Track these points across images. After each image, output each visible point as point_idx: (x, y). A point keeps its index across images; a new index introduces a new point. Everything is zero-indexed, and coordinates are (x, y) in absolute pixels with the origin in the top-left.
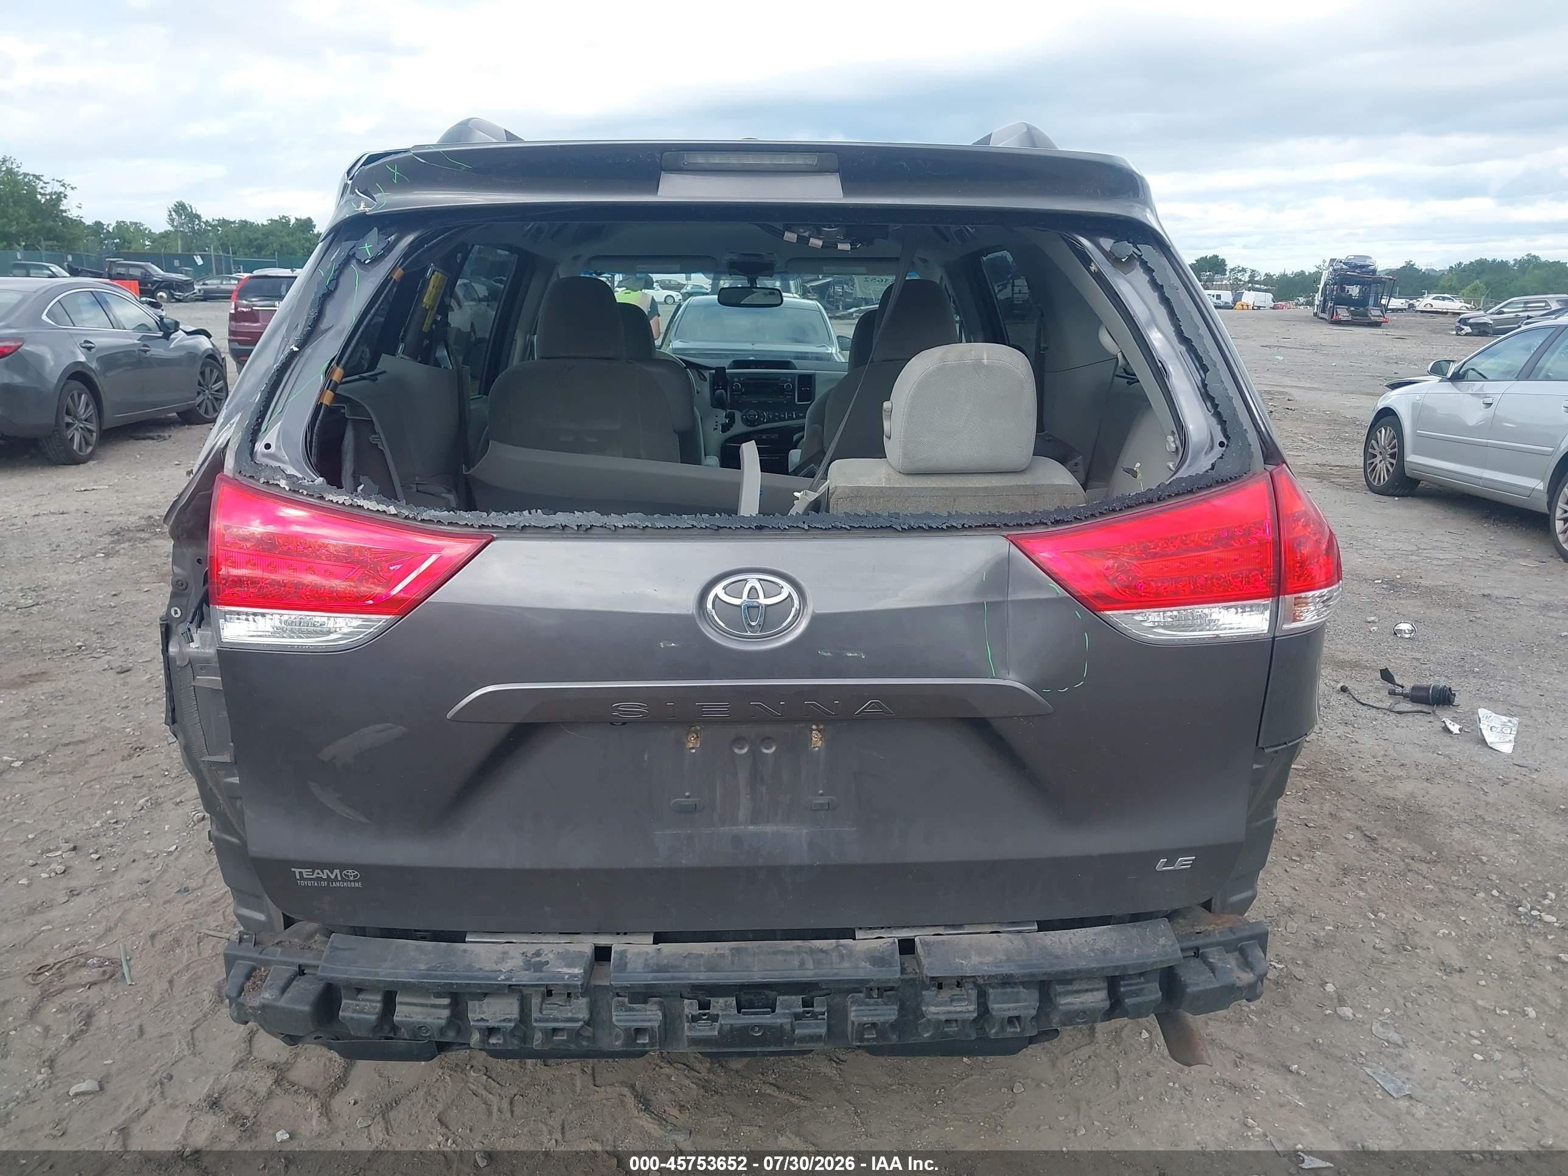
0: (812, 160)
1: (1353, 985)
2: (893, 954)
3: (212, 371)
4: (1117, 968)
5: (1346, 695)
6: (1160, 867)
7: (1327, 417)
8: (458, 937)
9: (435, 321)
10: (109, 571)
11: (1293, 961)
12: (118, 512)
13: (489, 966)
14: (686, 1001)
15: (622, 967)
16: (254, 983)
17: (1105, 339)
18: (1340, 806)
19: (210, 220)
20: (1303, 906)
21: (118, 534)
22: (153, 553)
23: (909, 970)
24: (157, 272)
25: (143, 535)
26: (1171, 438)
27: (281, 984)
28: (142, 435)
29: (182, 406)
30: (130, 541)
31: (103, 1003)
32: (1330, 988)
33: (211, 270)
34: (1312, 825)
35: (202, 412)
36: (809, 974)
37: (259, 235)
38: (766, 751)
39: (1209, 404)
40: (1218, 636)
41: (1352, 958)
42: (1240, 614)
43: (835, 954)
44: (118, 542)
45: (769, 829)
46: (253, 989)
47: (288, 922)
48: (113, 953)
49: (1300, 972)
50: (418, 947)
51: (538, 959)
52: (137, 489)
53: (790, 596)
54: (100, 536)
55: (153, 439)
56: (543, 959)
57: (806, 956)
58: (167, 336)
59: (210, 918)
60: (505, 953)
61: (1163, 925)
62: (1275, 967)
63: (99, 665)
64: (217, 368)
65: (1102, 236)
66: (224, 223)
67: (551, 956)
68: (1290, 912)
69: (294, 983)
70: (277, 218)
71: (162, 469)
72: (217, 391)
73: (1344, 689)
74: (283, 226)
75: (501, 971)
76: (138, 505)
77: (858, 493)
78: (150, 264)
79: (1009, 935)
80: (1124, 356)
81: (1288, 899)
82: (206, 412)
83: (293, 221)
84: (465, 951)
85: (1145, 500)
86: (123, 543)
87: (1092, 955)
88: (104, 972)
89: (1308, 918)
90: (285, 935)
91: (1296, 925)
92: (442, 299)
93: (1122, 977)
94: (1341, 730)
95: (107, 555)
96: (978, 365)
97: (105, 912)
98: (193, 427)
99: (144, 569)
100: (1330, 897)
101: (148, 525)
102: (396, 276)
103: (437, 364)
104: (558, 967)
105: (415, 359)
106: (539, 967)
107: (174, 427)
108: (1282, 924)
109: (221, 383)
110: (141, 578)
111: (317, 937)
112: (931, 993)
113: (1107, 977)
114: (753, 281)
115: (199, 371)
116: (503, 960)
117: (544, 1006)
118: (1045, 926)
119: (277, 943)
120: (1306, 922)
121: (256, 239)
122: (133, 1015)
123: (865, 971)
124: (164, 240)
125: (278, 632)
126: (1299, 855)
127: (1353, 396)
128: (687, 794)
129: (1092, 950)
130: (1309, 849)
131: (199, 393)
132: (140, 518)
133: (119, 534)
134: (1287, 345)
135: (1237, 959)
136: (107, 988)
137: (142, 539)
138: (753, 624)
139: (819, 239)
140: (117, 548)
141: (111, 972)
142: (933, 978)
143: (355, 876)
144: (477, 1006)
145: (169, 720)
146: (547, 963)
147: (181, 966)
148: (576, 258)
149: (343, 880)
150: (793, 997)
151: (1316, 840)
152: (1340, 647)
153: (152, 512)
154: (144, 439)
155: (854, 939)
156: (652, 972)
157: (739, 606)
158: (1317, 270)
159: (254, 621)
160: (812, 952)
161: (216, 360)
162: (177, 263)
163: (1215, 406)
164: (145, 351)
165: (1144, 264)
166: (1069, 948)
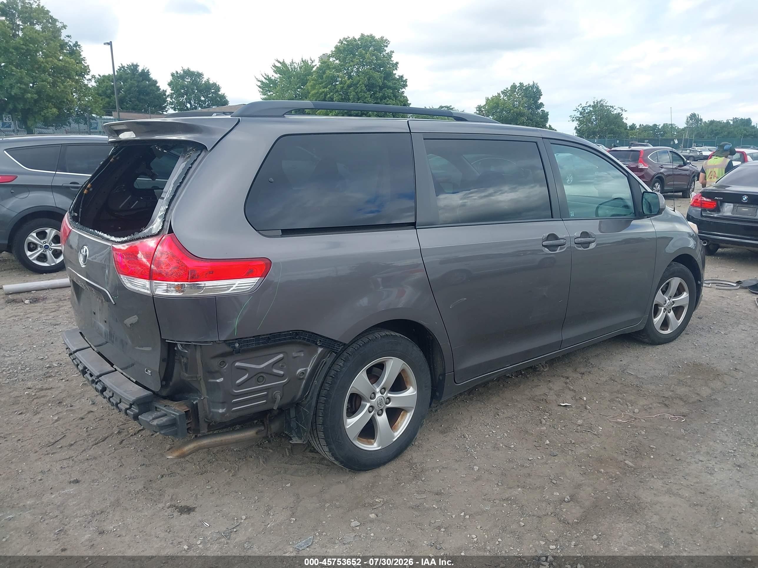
61: (148, 393)
124: (683, 131)
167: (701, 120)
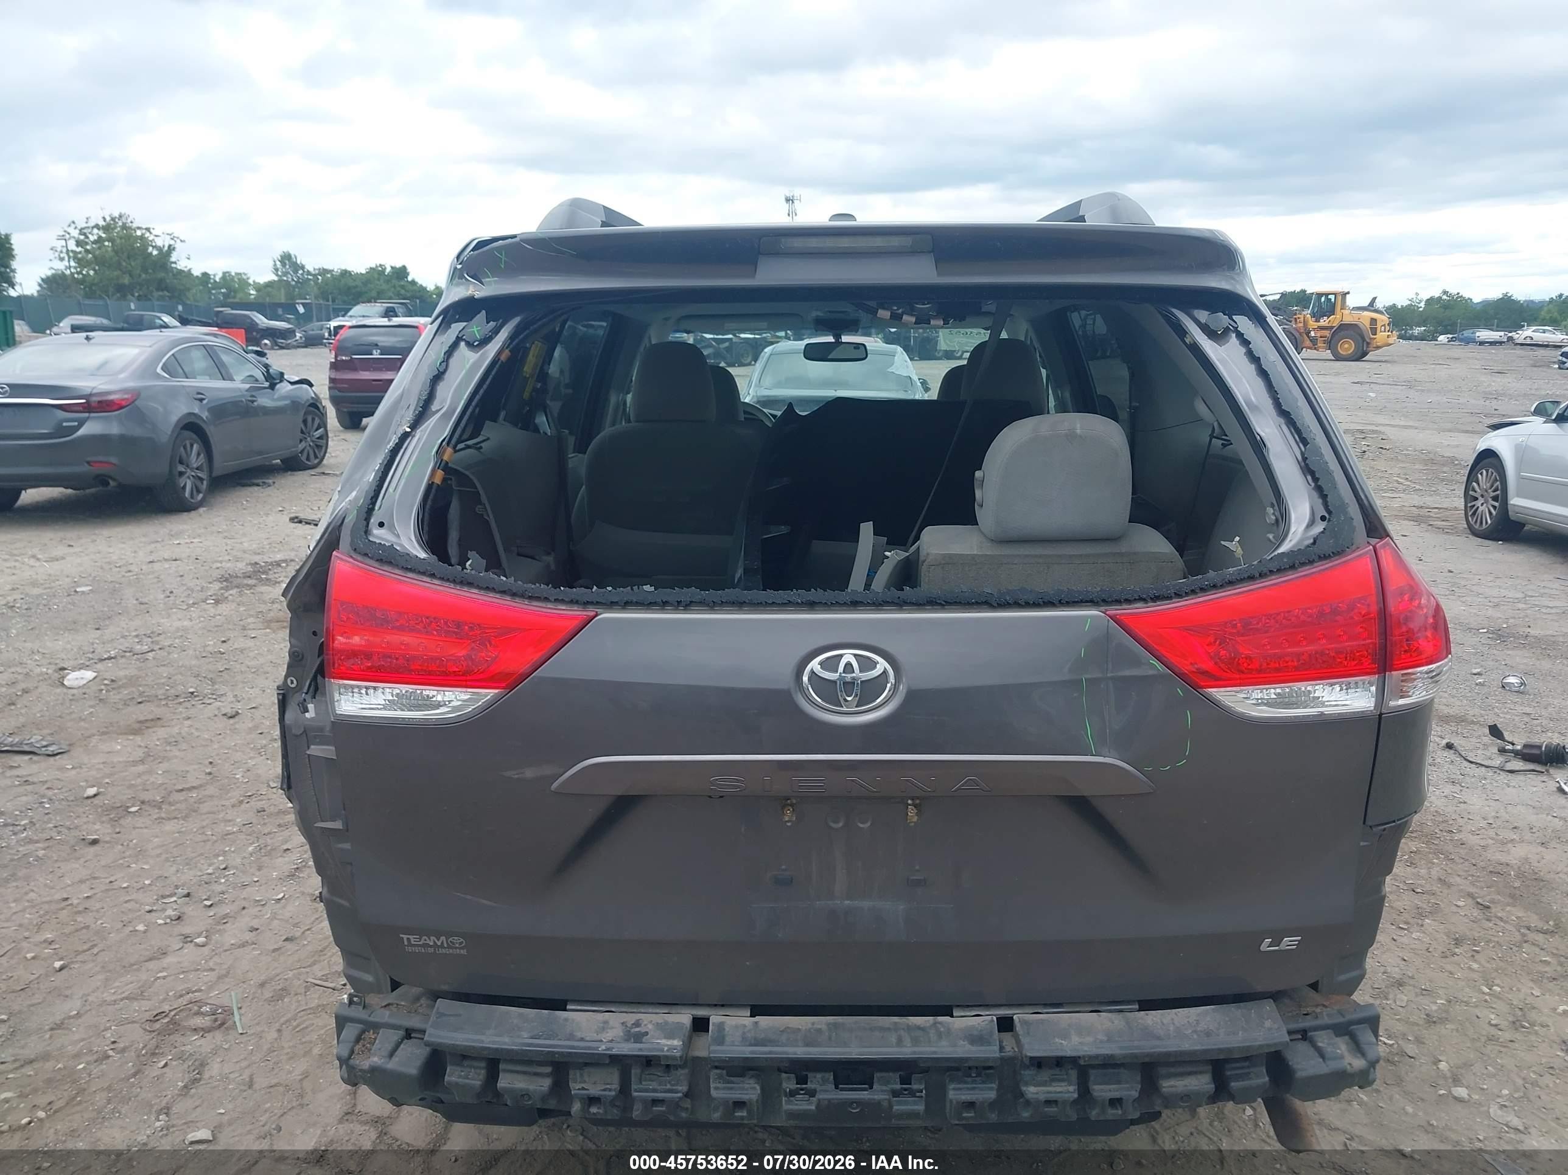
0: (906, 241)
1: (1468, 1065)
2: (991, 1034)
3: (313, 420)
4: (1220, 1050)
5: (1452, 752)
6: (1264, 947)
7: (1423, 456)
8: (560, 1005)
9: (534, 389)
10: (218, 617)
11: (1404, 1036)
12: (227, 558)
13: (590, 1035)
14: (784, 1075)
15: (720, 1040)
16: (364, 1046)
17: (1201, 408)
18: (1450, 871)
19: (311, 270)
20: (1412, 978)
21: (226, 580)
22: (259, 600)
23: (1008, 1048)
24: (261, 320)
25: (250, 582)
26: (1270, 510)
27: (390, 1048)
28: (248, 482)
29: (286, 453)
30: (238, 587)
31: (215, 1052)
32: (1443, 1066)
33: (312, 317)
34: (1419, 890)
35: (304, 458)
36: (907, 1051)
37: (358, 283)
38: (861, 825)
39: (1309, 478)
40: (1322, 714)
41: (1466, 1035)
42: (1345, 691)
43: (932, 1032)
44: (227, 589)
45: (866, 904)
46: (362, 1051)
47: (395, 985)
48: (225, 1001)
49: (1411, 1049)
50: (521, 1015)
51: (637, 1029)
52: (244, 535)
53: (885, 672)
54: (210, 583)
55: (258, 485)
56: (642, 1029)
57: (902, 1033)
58: (272, 387)
59: (316, 968)
60: (606, 1022)
61: (1269, 1006)
62: (1385, 1044)
63: (209, 711)
64: (318, 416)
65: (1197, 308)
66: (324, 272)
67: (650, 1026)
68: (1400, 984)
69: (402, 1046)
70: (374, 266)
71: (267, 515)
72: (318, 438)
73: (1449, 746)
74: (379, 274)
75: (601, 1041)
76: (244, 552)
77: (948, 561)
78: (255, 313)
79: (1109, 1015)
80: (1219, 423)
81: (1397, 969)
82: (308, 459)
83: (388, 270)
84: (566, 1020)
85: (1246, 576)
86: (232, 589)
87: (1195, 1036)
88: (216, 1020)
89: (1418, 991)
90: (392, 997)
91: (1405, 998)
92: (542, 368)
93: (1227, 1061)
94: (1448, 789)
95: (217, 602)
96: (1071, 436)
97: (216, 959)
98: (296, 473)
99: (252, 616)
100: (1442, 970)
101: (254, 571)
102: (503, 357)
103: (536, 429)
104: (658, 1039)
105: (516, 425)
106: (638, 1038)
107: (278, 473)
108: (1391, 996)
109: (322, 430)
110: (249, 624)
111: (423, 1001)
112: (1030, 1073)
113: (1211, 1060)
114: (837, 337)
115: (301, 420)
116: (603, 1029)
117: (643, 1076)
118: (1147, 1005)
119: (385, 1006)
120: (1417, 995)
121: (356, 287)
122: (244, 1064)
123: (964, 1050)
124: (270, 289)
125: (390, 705)
126: (1407, 923)
127: (1452, 434)
128: (783, 867)
129: (1195, 1032)
130: (1417, 916)
131: (301, 441)
132: (247, 564)
133: (228, 580)
134: (1379, 381)
135: (1347, 1044)
136: (218, 1036)
137: (248, 585)
138: (849, 699)
139: (912, 315)
140: (226, 595)
141: (221, 1021)
142: (1031, 1058)
143: (461, 943)
144: (578, 1075)
145: (285, 786)
146: (647, 1033)
147: (289, 1016)
148: (666, 319)
149: (449, 947)
150: (891, 1074)
151: (1425, 907)
152: (1444, 700)
153: (257, 558)
154: (250, 486)
155: (952, 1016)
156: (751, 1045)
157: (835, 682)
158: (1409, 303)
159: (367, 694)
160: (909, 1028)
161: (317, 408)
162: (280, 311)
163: (1316, 480)
164: (253, 402)
165: (1240, 335)
166: (1171, 1029)
167: (303, 267)
